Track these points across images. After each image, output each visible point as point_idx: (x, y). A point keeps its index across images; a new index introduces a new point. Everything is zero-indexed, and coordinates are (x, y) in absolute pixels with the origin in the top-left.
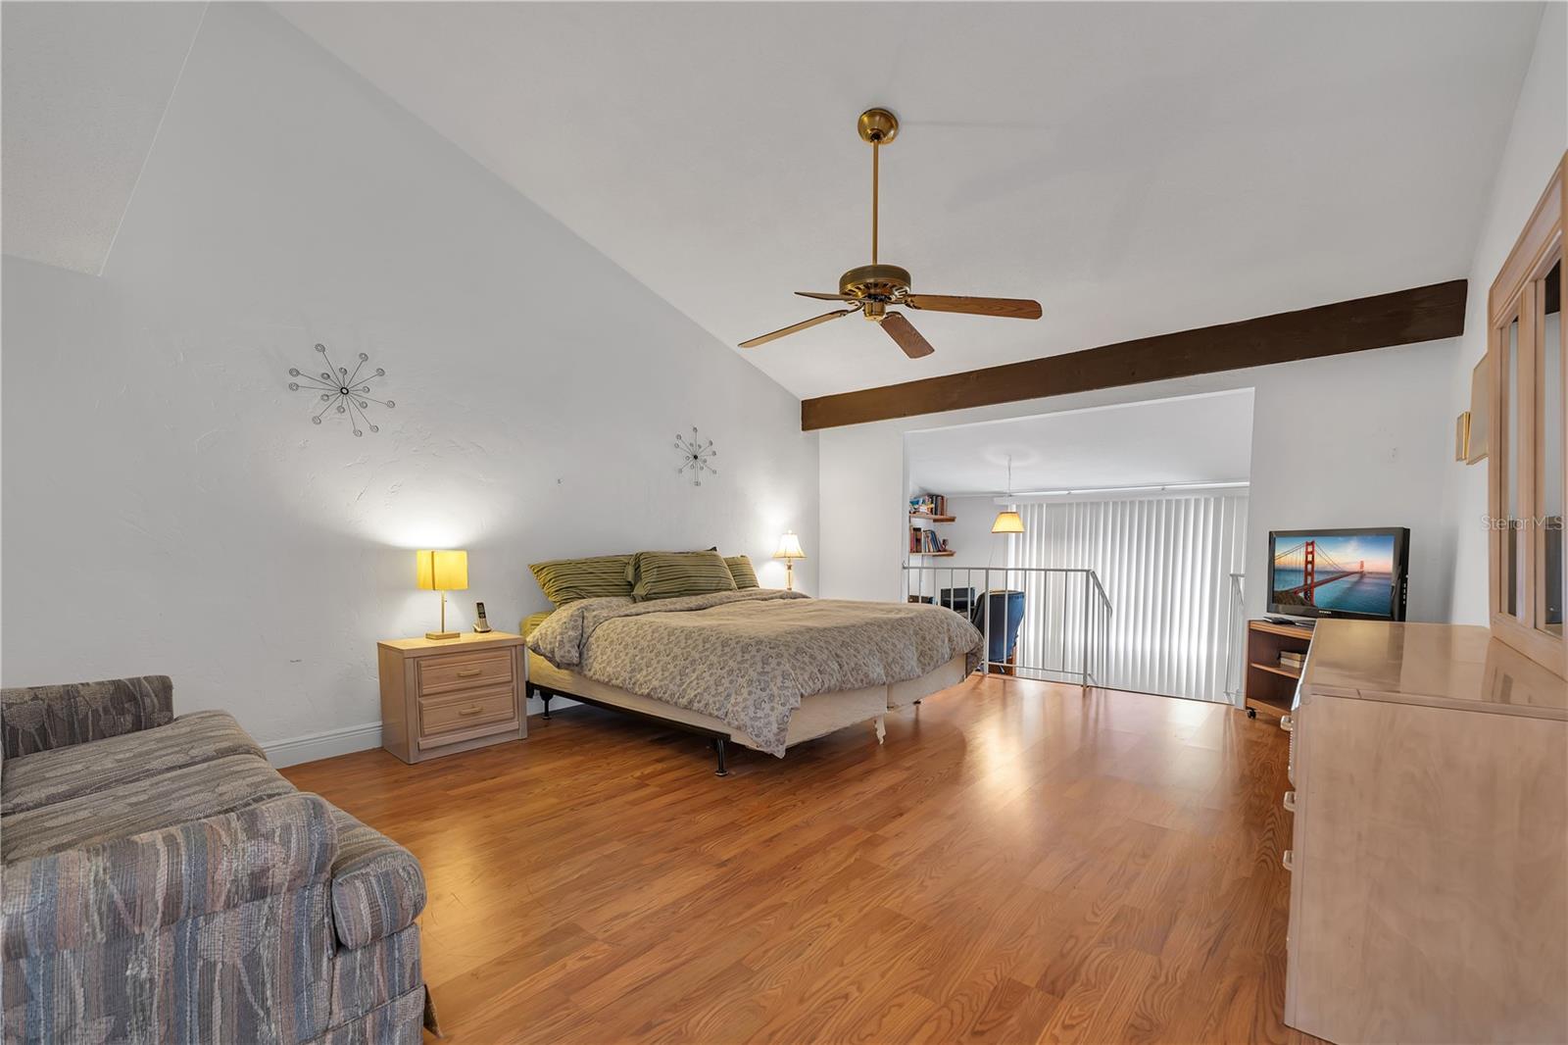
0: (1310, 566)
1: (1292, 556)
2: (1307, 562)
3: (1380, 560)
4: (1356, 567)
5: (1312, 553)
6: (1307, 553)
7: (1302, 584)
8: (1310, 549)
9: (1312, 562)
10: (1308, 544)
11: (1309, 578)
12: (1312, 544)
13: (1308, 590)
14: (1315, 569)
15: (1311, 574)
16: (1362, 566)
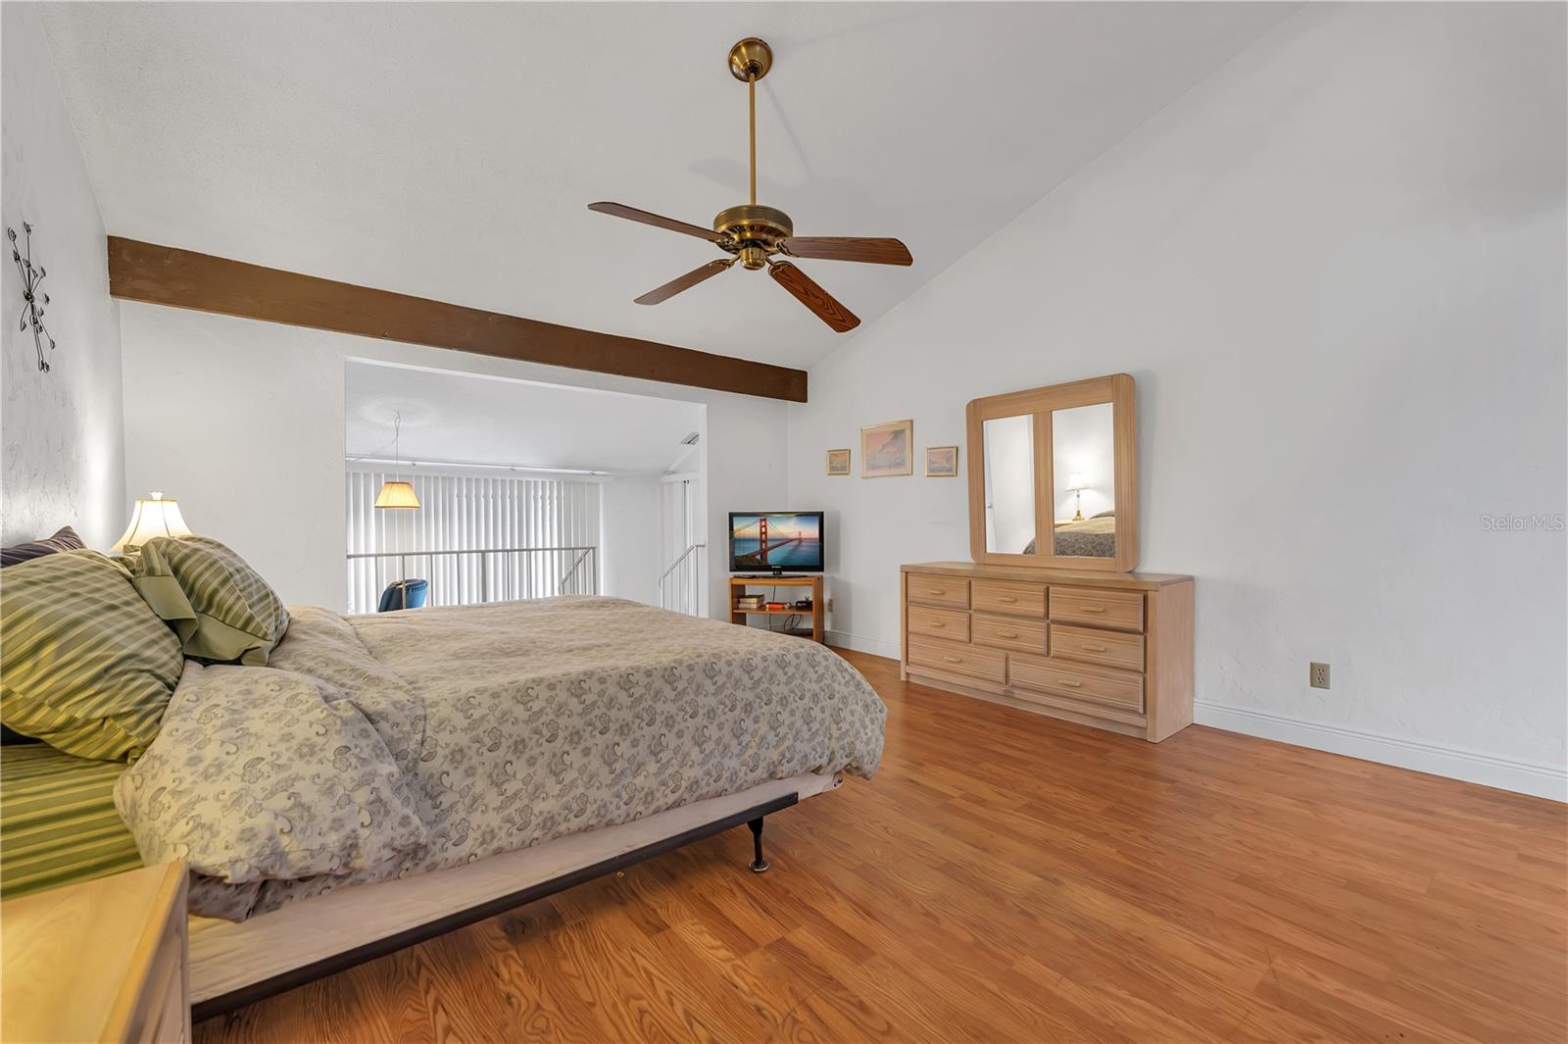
0: (764, 536)
1: (749, 529)
2: (762, 533)
3: (810, 531)
4: (795, 536)
5: (765, 526)
6: (761, 527)
7: (758, 548)
8: (763, 524)
9: (765, 533)
10: (761, 520)
11: (764, 545)
12: (765, 520)
13: (763, 553)
14: (768, 537)
15: (765, 541)
16: (800, 533)
